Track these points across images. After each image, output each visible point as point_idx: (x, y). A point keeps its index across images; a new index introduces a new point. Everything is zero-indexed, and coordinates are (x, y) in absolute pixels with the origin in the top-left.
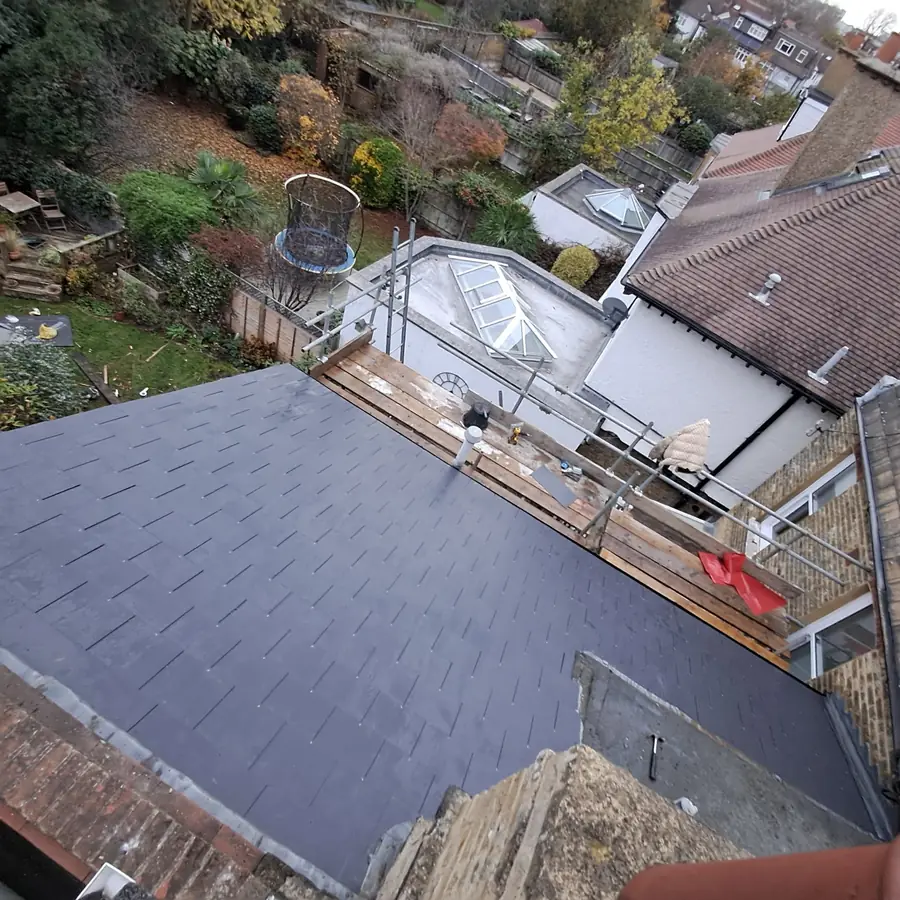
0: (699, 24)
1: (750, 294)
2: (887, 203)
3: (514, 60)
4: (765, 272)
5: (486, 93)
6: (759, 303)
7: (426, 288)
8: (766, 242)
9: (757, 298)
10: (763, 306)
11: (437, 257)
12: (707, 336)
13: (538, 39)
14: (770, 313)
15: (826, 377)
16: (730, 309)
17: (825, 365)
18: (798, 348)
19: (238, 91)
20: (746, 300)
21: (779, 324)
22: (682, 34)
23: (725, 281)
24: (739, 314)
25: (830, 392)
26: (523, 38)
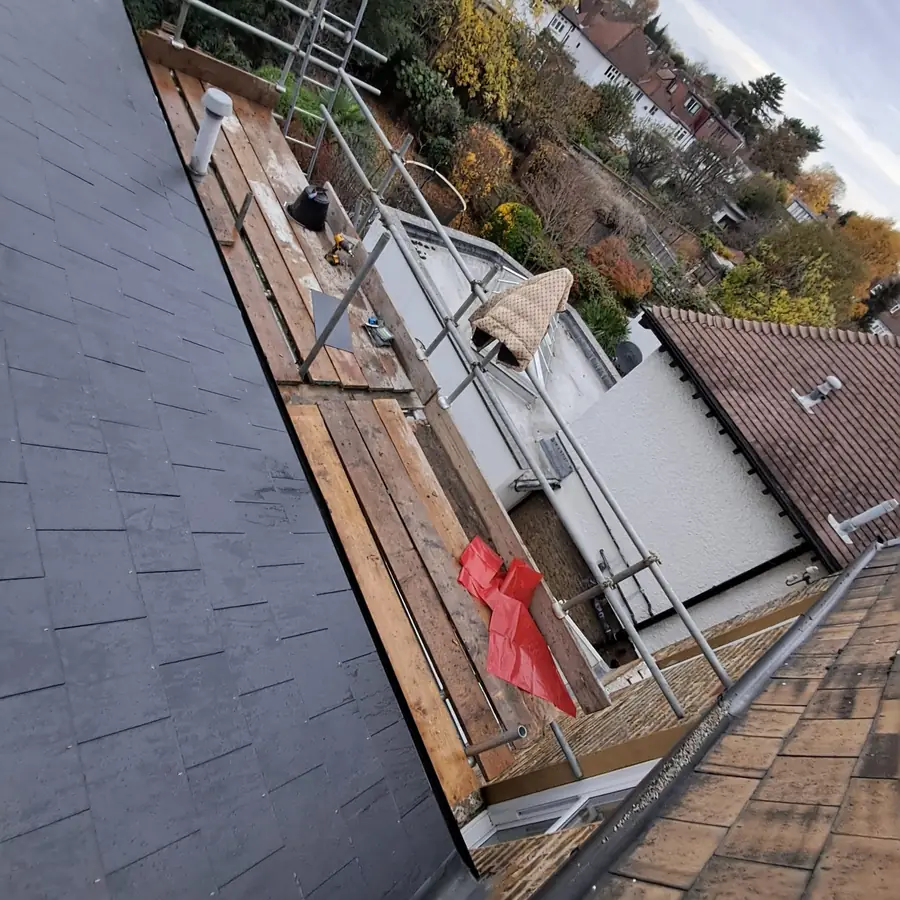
1: (793, 390)
4: (824, 376)
6: (800, 405)
8: (842, 346)
9: (800, 399)
10: (804, 411)
14: (809, 423)
15: (853, 535)
16: (759, 393)
17: (857, 517)
18: (828, 481)
19: (439, 125)
20: (785, 394)
21: (816, 442)
23: (768, 363)
24: (768, 405)
25: (850, 557)
26: (720, 254)
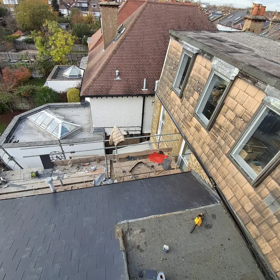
0: (68, 10)
1: (115, 79)
2: (130, 37)
3: (19, 45)
4: (114, 71)
5: (16, 59)
7: (26, 132)
8: (109, 64)
9: (117, 79)
10: (120, 80)
11: (24, 120)
12: (112, 96)
13: (22, 36)
14: (123, 81)
15: (146, 88)
16: (113, 86)
17: (144, 86)
18: (136, 85)
20: (115, 81)
21: (127, 82)
22: (65, 14)
23: (106, 80)
24: (116, 86)
25: (150, 91)
26: (17, 38)
